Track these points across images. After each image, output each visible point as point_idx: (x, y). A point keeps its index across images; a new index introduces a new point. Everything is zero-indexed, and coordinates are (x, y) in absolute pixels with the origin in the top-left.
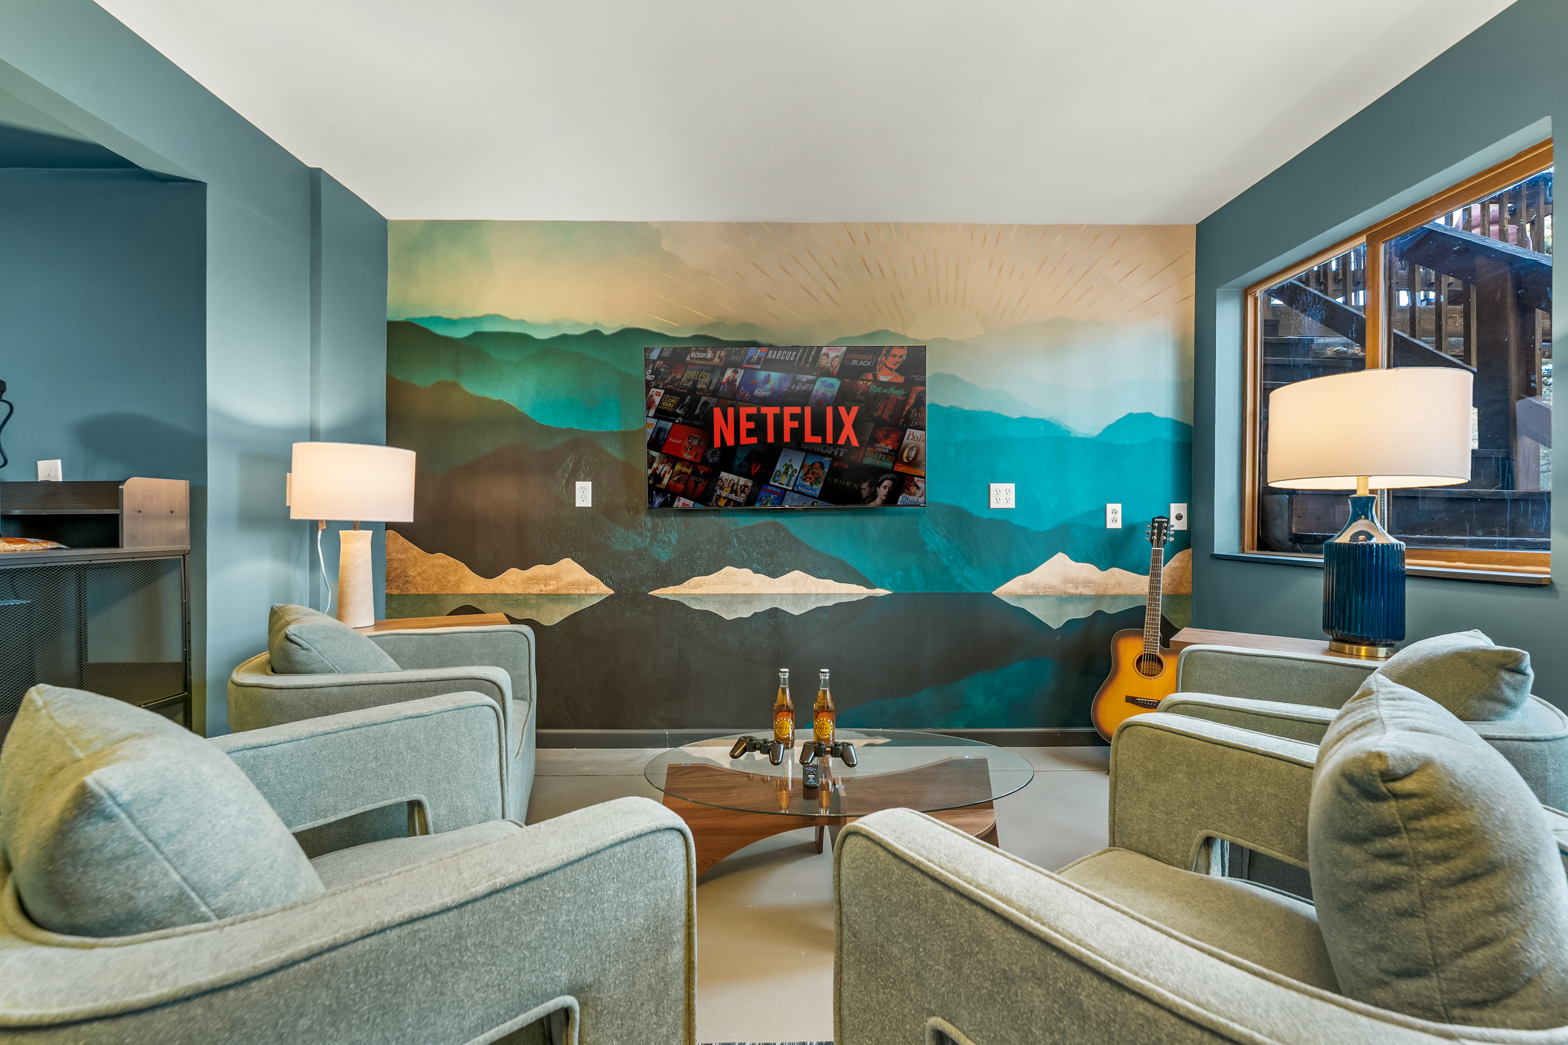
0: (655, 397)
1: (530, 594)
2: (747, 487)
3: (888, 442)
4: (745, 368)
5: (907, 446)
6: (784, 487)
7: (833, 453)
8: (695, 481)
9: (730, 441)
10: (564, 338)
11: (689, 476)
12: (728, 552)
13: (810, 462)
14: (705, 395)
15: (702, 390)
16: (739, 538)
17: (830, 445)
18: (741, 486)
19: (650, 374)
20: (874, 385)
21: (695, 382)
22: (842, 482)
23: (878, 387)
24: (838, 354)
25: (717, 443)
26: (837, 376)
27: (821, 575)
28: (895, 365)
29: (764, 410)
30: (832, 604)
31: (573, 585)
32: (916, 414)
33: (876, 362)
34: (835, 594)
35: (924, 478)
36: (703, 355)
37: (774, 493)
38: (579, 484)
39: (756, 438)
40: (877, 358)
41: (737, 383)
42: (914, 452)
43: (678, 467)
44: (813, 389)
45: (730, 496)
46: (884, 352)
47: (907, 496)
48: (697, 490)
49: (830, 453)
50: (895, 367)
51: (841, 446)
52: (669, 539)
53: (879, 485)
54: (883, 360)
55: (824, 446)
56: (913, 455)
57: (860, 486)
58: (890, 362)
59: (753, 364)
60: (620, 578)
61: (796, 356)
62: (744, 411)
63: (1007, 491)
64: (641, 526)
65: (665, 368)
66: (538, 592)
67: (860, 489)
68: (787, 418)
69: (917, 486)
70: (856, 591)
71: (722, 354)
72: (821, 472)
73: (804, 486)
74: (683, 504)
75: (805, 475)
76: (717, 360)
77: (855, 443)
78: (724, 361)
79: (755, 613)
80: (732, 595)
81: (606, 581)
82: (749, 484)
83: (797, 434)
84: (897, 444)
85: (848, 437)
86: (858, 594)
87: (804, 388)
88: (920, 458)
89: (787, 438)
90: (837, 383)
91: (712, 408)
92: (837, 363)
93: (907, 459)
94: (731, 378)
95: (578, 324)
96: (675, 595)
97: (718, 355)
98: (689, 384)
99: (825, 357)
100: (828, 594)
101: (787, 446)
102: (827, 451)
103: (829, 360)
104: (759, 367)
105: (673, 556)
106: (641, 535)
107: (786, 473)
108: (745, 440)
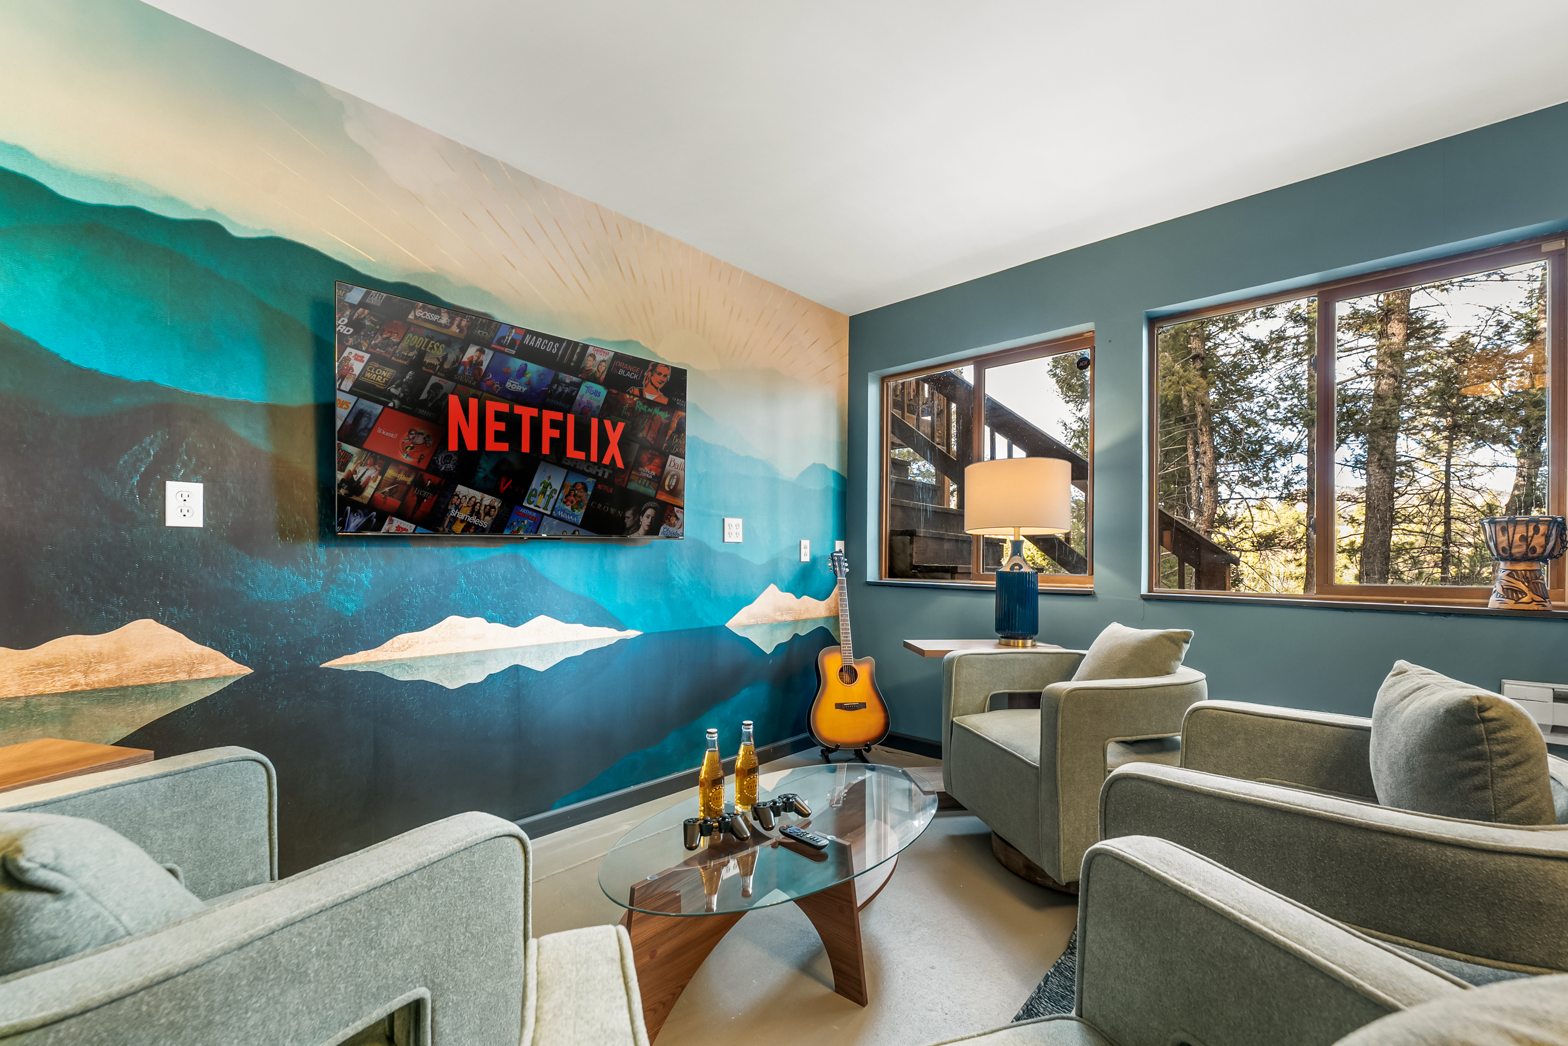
0: (353, 361)
1: (41, 695)
2: (494, 507)
3: (652, 466)
4: (495, 350)
5: (669, 473)
6: (541, 510)
7: (597, 473)
8: (418, 496)
9: (472, 445)
10: (134, 214)
11: (409, 487)
12: (452, 596)
13: (572, 481)
14: (436, 375)
15: (431, 366)
16: (467, 577)
17: (594, 463)
18: (486, 506)
19: (346, 325)
20: (640, 402)
21: (422, 354)
22: (606, 508)
23: (644, 404)
24: (606, 359)
25: (453, 445)
26: (604, 384)
27: (569, 619)
28: (660, 383)
29: (518, 409)
30: (581, 653)
31: (158, 666)
32: (677, 440)
33: (643, 376)
34: (585, 641)
35: (683, 508)
36: (435, 318)
37: (528, 517)
38: (172, 487)
39: (507, 445)
40: (644, 373)
41: (484, 367)
42: (675, 480)
43: (391, 473)
44: (577, 394)
45: (470, 520)
46: (650, 368)
47: (668, 527)
48: (421, 508)
49: (594, 473)
50: (660, 386)
51: (605, 466)
52: (359, 580)
53: (643, 513)
54: (650, 376)
55: (588, 464)
56: (673, 484)
57: (624, 514)
58: (656, 379)
59: (505, 346)
60: (265, 647)
61: (559, 349)
62: (492, 407)
63: (737, 526)
64: (307, 561)
65: (372, 322)
66: (68, 688)
67: (624, 517)
68: (546, 424)
69: (676, 516)
70: (606, 636)
71: (464, 323)
72: (584, 494)
73: (564, 511)
74: (398, 528)
75: (566, 497)
76: (455, 329)
77: (620, 464)
78: (465, 332)
79: (491, 675)
80: (458, 655)
81: (236, 654)
82: (496, 504)
83: (558, 445)
84: (660, 470)
85: (613, 457)
86: (609, 638)
87: (567, 390)
88: (679, 487)
89: (546, 449)
90: (603, 392)
91: (445, 396)
92: (603, 368)
93: (669, 487)
94: (475, 358)
95: (170, 200)
96: (368, 663)
97: (456, 322)
98: (411, 354)
99: (591, 358)
100: (577, 641)
101: (545, 459)
102: (590, 470)
103: (596, 363)
104: (514, 352)
105: (365, 606)
106: (307, 576)
107: (543, 493)
108: (491, 445)
